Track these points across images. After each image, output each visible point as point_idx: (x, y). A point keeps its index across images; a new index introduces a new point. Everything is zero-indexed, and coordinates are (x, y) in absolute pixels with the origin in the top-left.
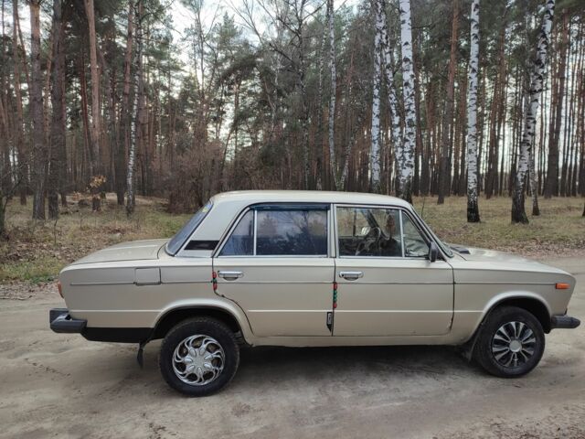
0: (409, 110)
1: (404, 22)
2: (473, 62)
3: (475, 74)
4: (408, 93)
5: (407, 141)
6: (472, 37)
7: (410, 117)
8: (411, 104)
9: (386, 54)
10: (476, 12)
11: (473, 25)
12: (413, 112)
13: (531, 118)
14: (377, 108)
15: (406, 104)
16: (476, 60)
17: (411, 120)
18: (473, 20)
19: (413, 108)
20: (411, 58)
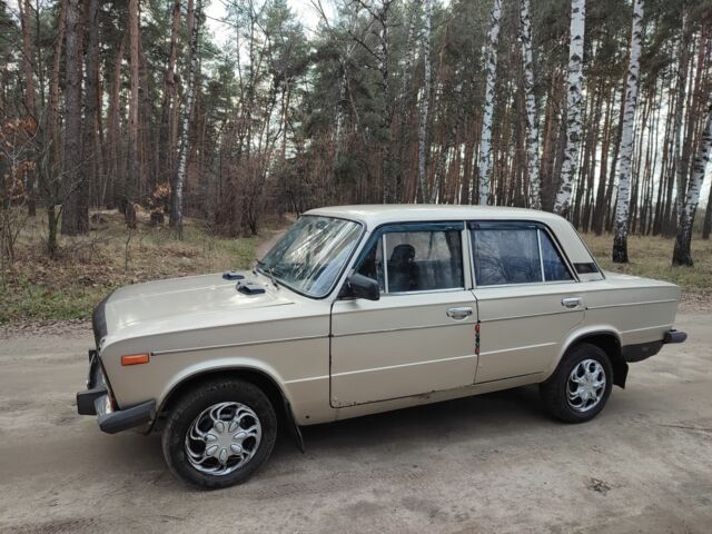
0: (573, 121)
1: (576, 10)
2: (633, 67)
3: (635, 82)
4: (574, 99)
5: (568, 158)
6: (633, 37)
7: (573, 130)
8: (576, 113)
9: (527, 50)
10: (641, 5)
11: (635, 21)
12: (578, 124)
13: (708, 140)
14: (490, 117)
15: (569, 113)
16: (637, 64)
17: (574, 133)
18: (637, 15)
19: (578, 118)
20: (581, 56)
